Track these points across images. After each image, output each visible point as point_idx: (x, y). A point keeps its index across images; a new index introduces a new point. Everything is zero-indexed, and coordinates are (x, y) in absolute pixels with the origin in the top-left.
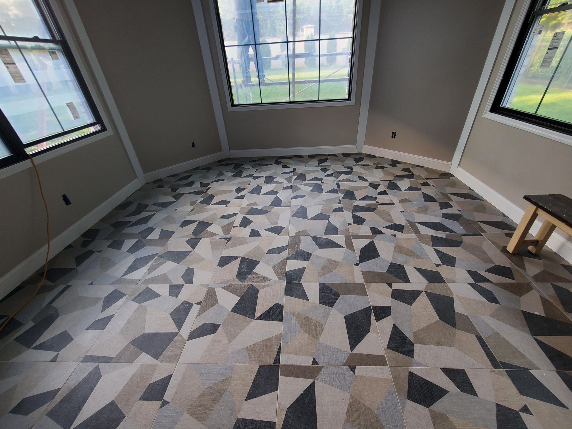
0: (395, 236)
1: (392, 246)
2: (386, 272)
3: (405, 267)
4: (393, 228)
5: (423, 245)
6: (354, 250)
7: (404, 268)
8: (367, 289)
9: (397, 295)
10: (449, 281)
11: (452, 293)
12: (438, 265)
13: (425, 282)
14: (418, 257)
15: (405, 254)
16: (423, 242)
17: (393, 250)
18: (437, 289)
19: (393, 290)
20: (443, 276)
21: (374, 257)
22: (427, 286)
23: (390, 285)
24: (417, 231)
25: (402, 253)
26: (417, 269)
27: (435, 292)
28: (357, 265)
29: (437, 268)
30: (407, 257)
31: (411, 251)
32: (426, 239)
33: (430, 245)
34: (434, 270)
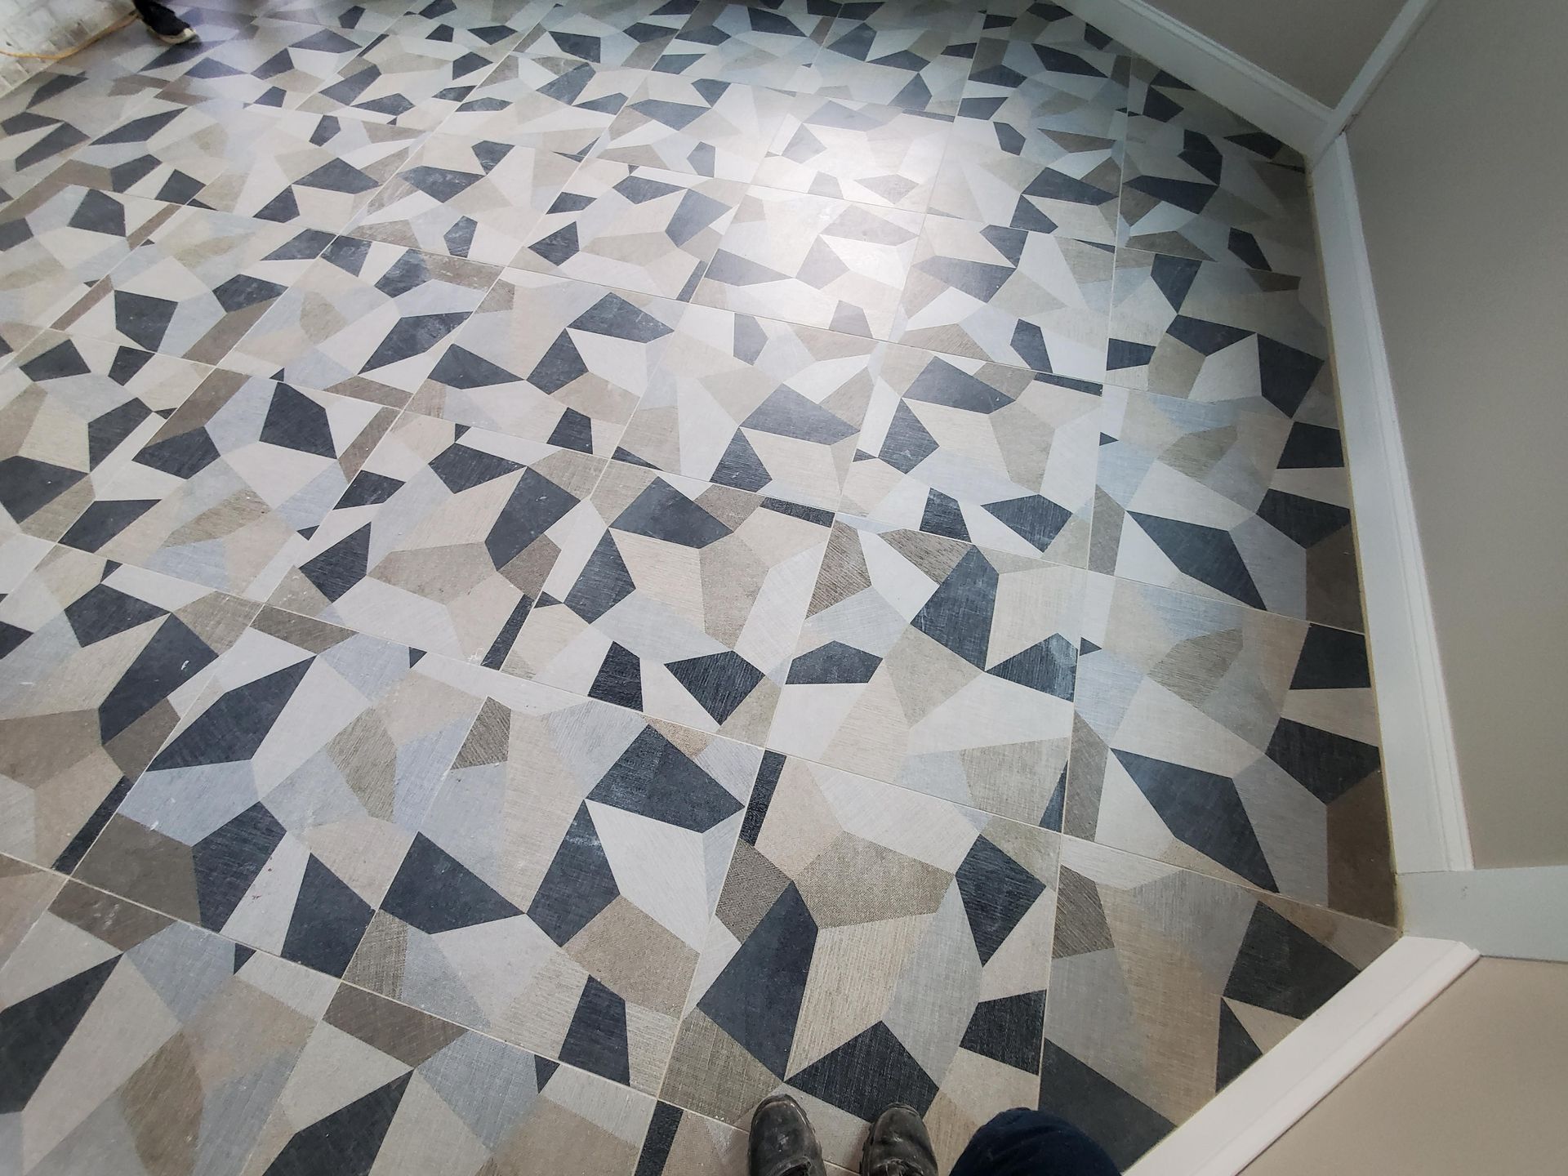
0: (308, 533)
1: (273, 497)
2: (205, 426)
3: (178, 481)
4: (345, 554)
5: (205, 591)
6: (335, 389)
7: (178, 473)
8: (198, 365)
9: (134, 412)
10: (54, 553)
11: (26, 530)
12: (111, 566)
13: (103, 494)
14: (178, 538)
15: (214, 513)
16: (212, 605)
17: (254, 490)
18: (65, 510)
19: (148, 411)
20: (76, 554)
21: (269, 424)
22: (90, 490)
23: (165, 413)
24: (272, 621)
25: (225, 506)
26: (149, 504)
27: (65, 496)
28: (279, 376)
29: (106, 559)
30: (204, 509)
31: (210, 536)
32: (219, 623)
33: (184, 610)
34: (109, 545)
